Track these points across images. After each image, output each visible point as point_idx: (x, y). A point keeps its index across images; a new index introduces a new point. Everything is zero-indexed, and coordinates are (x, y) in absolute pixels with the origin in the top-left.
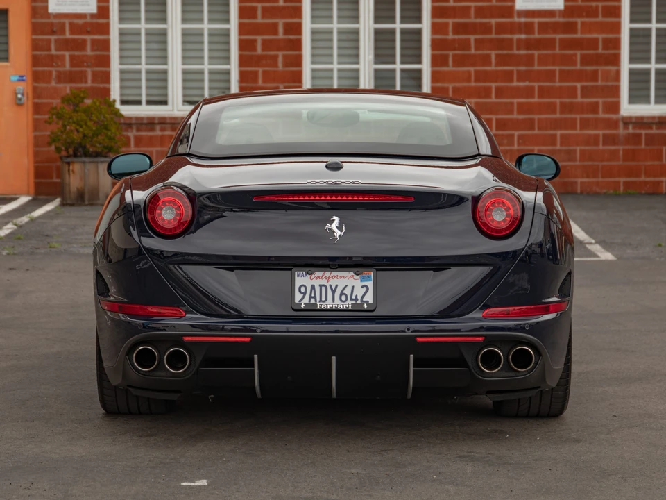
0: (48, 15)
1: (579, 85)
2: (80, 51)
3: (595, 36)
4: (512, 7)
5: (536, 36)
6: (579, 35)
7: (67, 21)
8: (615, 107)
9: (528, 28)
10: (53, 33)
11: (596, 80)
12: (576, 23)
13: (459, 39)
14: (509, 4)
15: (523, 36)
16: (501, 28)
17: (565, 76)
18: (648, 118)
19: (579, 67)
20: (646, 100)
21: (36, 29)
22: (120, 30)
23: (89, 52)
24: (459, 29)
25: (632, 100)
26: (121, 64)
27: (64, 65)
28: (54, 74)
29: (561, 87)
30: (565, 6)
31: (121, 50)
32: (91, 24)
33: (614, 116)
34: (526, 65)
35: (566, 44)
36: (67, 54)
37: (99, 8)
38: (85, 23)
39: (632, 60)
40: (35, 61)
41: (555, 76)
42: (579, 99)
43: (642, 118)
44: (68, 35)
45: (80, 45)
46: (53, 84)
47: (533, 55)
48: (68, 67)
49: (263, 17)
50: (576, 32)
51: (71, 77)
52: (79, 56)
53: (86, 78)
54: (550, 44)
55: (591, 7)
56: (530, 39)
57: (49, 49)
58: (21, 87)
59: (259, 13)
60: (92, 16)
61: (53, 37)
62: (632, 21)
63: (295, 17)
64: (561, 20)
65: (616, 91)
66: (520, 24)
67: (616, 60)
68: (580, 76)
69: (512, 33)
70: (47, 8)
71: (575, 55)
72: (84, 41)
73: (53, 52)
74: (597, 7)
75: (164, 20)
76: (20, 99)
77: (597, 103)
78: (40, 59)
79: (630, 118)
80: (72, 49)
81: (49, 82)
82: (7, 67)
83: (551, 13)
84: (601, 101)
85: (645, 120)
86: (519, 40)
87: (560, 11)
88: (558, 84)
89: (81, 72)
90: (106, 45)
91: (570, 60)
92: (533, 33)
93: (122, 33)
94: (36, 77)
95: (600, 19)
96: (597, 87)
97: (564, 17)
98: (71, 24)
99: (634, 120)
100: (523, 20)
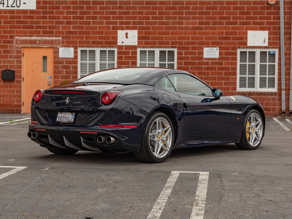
0: (59, 58)
1: (223, 82)
2: (69, 69)
3: (229, 66)
4: (203, 57)
5: (210, 66)
6: (223, 66)
7: (65, 60)
8: (235, 89)
9: (207, 64)
10: (60, 63)
11: (229, 80)
12: (222, 62)
13: (186, 67)
14: (202, 56)
15: (206, 66)
16: (199, 64)
17: (219, 79)
18: (245, 92)
19: (223, 76)
20: (245, 87)
21: (55, 62)
22: (81, 63)
23: (71, 69)
24: (186, 63)
25: (241, 86)
26: (81, 73)
27: (63, 74)
28: (60, 76)
29: (218, 82)
30: (219, 57)
31: (81, 69)
32: (72, 61)
33: (235, 92)
34: (207, 75)
35: (220, 69)
36: (64, 70)
37: (74, 56)
38: (70, 61)
39: (240, 74)
40: (55, 72)
41: (216, 79)
42: (223, 86)
43: (243, 92)
44: (65, 64)
45: (68, 67)
46: (60, 79)
47: (209, 72)
48: (65, 74)
49: (125, 59)
50: (223, 65)
51: (66, 77)
52: (68, 71)
53: (70, 77)
54: (214, 69)
55: (227, 57)
56: (208, 67)
57: (59, 69)
58: (50, 80)
59: (124, 58)
60: (72, 58)
61: (60, 65)
62: (240, 62)
63: (135, 60)
64: (218, 61)
65: (235, 84)
66: (205, 62)
67: (235, 74)
68: (224, 79)
69: (202, 65)
70: (59, 56)
71: (222, 72)
72: (70, 66)
73: (60, 70)
74: (229, 57)
75: (94, 60)
76: (50, 84)
77: (229, 87)
78: (56, 72)
79: (240, 92)
80: (66, 69)
81: (59, 79)
82: (46, 74)
83: (215, 59)
84: (230, 87)
85: (244, 93)
86: (204, 67)
87: (218, 58)
88: (217, 81)
89: (69, 76)
90: (76, 68)
91: (221, 74)
92: (209, 65)
93: (81, 64)
94: (55, 77)
95: (230, 61)
96: (229, 82)
97: (219, 60)
98: (66, 61)
99: (241, 93)
100: (206, 61)
